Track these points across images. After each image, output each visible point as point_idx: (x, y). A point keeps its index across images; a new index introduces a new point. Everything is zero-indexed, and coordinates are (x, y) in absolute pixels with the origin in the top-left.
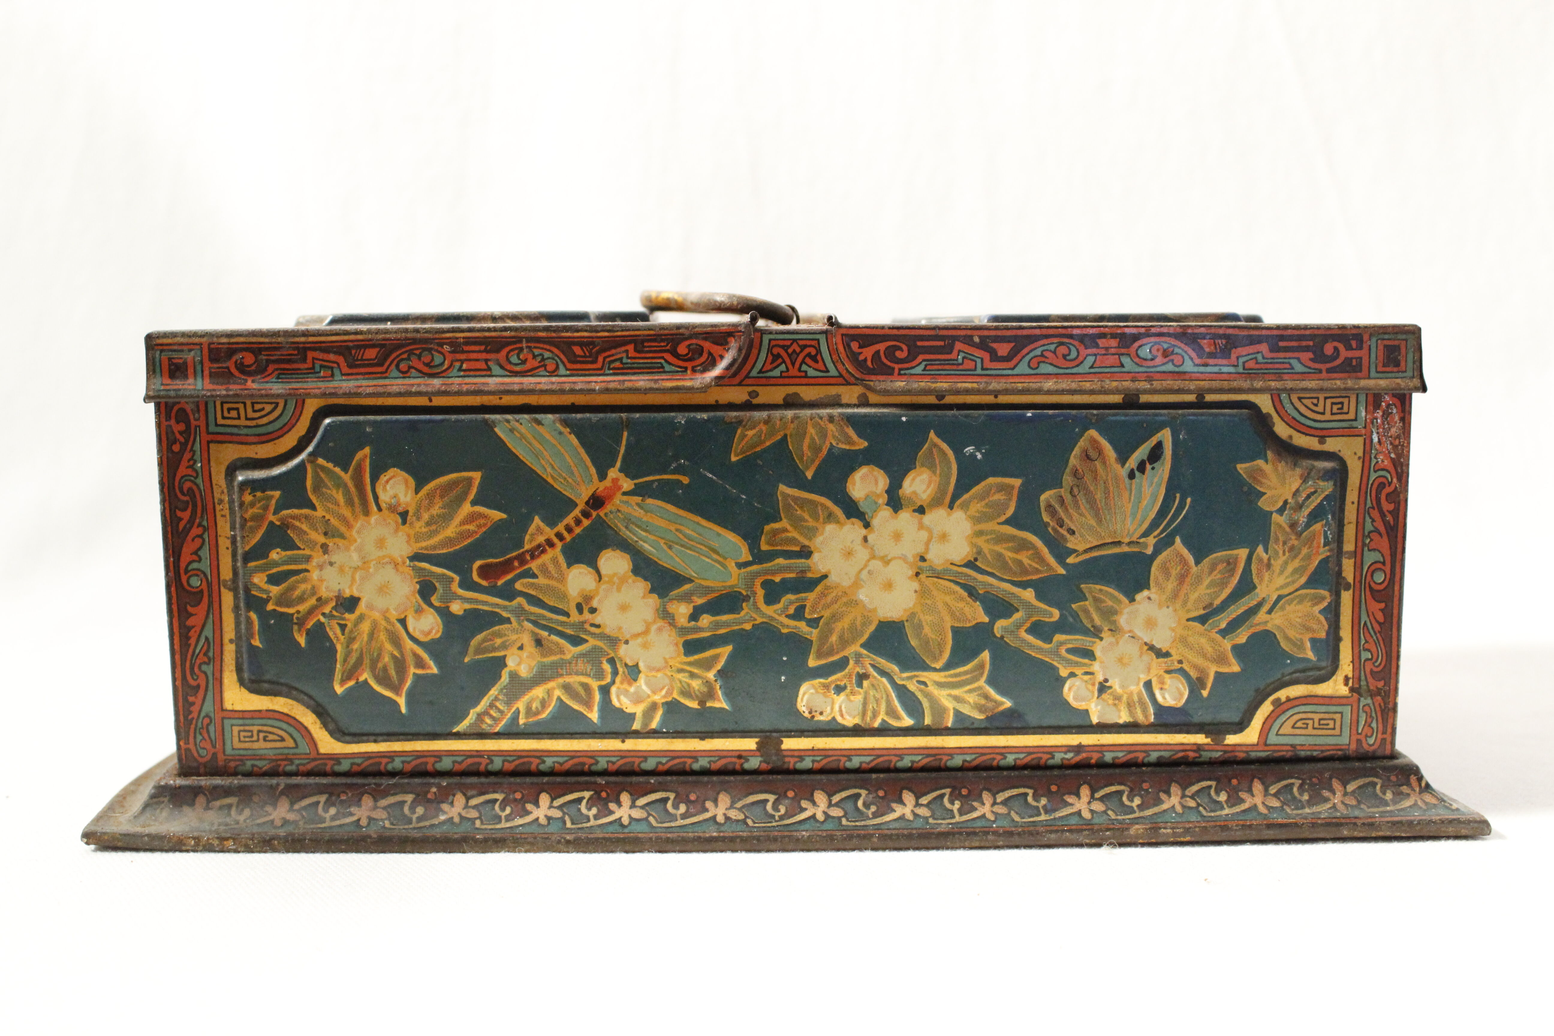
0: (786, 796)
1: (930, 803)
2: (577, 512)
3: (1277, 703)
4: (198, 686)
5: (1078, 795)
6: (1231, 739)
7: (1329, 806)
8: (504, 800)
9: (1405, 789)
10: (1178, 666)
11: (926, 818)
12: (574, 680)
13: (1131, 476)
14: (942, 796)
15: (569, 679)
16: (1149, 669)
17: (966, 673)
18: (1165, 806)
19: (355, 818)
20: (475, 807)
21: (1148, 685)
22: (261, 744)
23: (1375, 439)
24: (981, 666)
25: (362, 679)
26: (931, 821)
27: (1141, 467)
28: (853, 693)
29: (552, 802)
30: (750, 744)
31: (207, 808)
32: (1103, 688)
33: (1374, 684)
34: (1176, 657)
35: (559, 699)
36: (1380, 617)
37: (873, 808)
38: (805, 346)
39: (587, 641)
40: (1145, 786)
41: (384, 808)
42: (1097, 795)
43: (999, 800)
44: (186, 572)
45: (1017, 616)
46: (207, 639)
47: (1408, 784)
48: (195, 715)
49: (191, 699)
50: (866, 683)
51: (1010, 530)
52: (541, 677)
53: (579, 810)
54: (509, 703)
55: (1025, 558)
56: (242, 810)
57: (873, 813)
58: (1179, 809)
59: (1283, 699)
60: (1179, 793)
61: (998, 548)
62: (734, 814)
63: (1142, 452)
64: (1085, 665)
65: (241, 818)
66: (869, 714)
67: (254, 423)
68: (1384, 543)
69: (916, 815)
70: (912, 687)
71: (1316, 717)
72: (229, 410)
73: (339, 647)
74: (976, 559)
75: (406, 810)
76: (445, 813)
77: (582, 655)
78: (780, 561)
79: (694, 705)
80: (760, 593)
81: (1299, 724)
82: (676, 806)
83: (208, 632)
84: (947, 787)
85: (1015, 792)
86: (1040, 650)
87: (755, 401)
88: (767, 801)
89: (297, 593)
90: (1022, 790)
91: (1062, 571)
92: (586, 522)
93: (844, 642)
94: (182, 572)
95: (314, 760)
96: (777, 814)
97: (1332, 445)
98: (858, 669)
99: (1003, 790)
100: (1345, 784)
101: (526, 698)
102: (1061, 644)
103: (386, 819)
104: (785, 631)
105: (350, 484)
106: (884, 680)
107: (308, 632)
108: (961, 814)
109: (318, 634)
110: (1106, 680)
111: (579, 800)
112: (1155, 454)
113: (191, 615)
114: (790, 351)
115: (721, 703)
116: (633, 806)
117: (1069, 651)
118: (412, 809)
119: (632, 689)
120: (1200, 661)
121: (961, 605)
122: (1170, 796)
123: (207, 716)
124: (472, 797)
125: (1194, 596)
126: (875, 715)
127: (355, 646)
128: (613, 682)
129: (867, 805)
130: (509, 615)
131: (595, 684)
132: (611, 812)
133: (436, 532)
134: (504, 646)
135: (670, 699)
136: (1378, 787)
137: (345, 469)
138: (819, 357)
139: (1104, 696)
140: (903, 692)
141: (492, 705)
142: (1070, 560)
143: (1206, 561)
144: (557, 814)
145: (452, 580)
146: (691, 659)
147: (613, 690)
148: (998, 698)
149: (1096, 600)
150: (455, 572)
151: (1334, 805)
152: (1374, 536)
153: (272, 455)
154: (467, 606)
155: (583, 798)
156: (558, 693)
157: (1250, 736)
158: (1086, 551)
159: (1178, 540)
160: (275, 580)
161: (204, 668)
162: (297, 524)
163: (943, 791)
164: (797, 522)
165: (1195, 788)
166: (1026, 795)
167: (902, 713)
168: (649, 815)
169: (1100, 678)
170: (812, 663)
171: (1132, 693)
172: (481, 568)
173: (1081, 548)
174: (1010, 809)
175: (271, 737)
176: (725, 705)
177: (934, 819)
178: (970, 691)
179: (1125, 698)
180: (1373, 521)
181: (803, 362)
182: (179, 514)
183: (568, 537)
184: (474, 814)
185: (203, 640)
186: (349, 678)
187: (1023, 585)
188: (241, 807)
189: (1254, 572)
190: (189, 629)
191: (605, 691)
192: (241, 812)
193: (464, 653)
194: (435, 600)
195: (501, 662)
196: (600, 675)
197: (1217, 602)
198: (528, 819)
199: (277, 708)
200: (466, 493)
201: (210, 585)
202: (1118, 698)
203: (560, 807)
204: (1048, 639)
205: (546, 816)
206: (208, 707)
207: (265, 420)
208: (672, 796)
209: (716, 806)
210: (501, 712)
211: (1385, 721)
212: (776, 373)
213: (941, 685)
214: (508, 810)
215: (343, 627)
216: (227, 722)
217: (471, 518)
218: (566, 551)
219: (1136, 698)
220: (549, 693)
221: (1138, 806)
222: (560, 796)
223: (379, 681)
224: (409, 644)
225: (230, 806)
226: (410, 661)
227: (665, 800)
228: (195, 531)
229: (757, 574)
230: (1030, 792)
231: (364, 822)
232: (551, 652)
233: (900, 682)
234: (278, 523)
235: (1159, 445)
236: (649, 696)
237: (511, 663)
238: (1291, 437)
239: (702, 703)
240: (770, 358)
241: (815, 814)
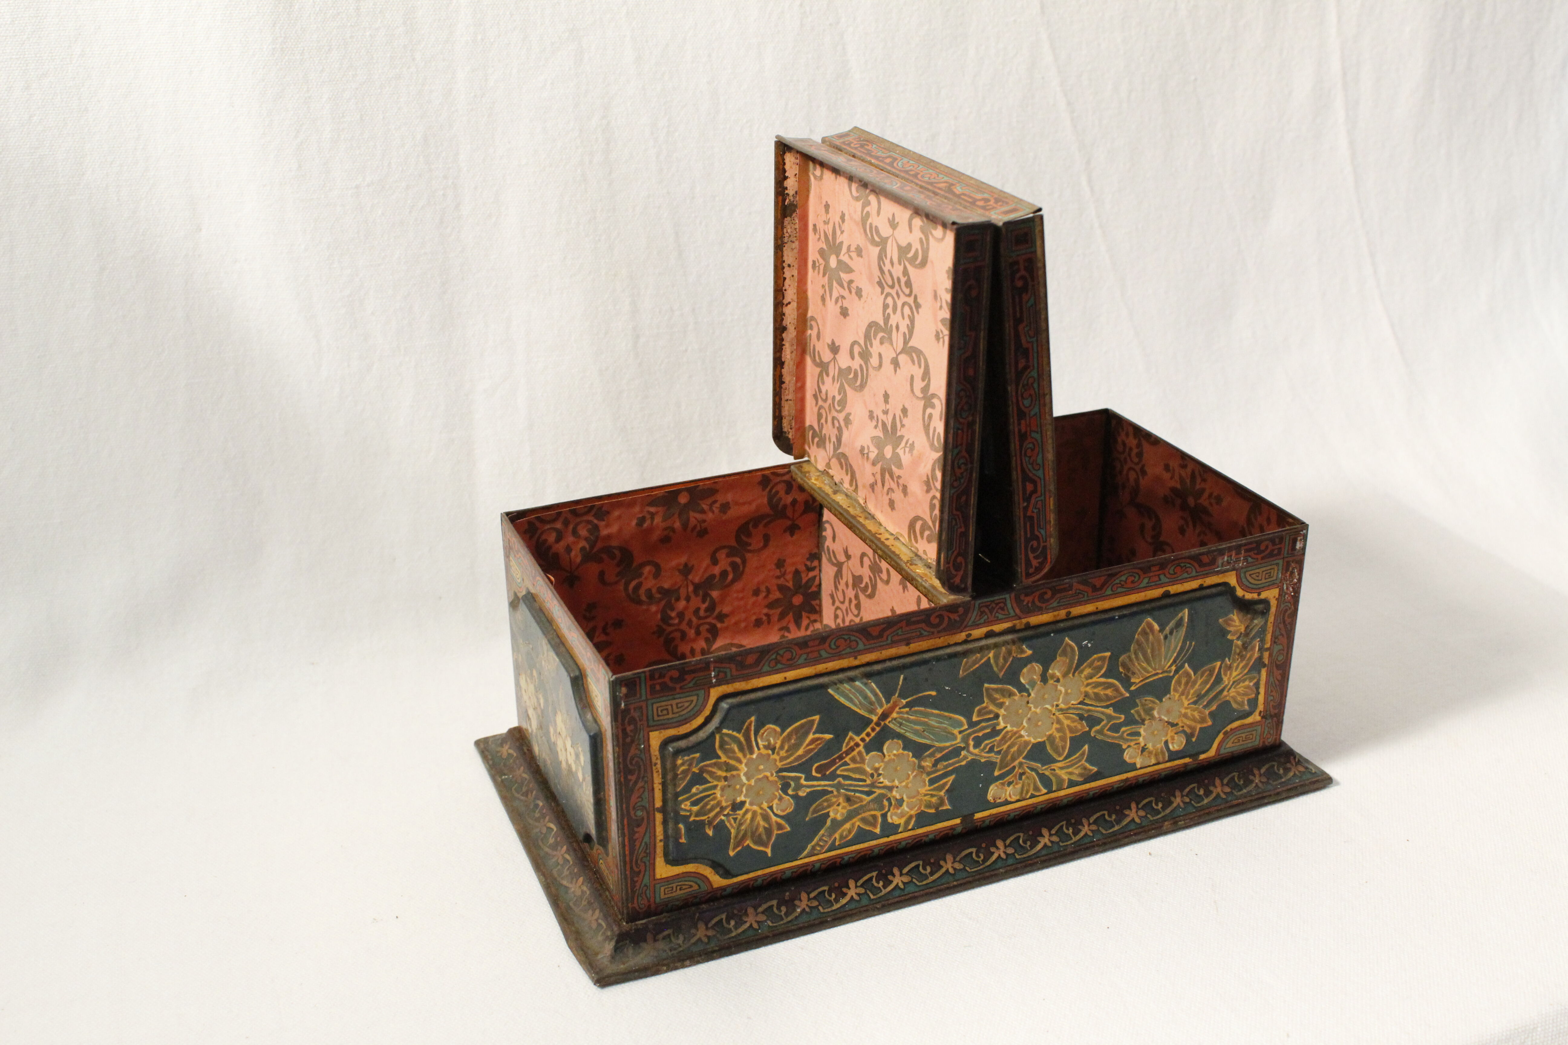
0: (981, 847)
1: (1057, 832)
2: (872, 725)
3: (1226, 733)
4: (640, 872)
5: (1130, 809)
6: (1202, 757)
7: (1254, 785)
8: (829, 889)
9: (1288, 765)
10: (1181, 729)
11: (1058, 843)
12: (866, 814)
13: (1166, 637)
14: (1062, 827)
15: (863, 815)
16: (1167, 734)
17: (1076, 758)
18: (1175, 805)
19: (748, 925)
20: (815, 898)
21: (1166, 743)
22: (679, 892)
23: (1285, 588)
24: (1083, 754)
25: (745, 845)
26: (1061, 844)
27: (1171, 633)
28: (1017, 784)
29: (856, 883)
30: (958, 821)
31: (655, 940)
32: (1144, 749)
33: (1273, 712)
34: (1181, 724)
35: (859, 826)
36: (1279, 677)
37: (1029, 843)
38: (999, 603)
39: (875, 792)
40: (1163, 795)
41: (763, 913)
42: (1140, 806)
43: (1091, 822)
44: (634, 808)
45: (1103, 723)
46: (646, 843)
47: (1290, 762)
48: (637, 888)
49: (636, 879)
50: (1024, 777)
51: (1103, 680)
52: (849, 817)
53: (873, 884)
54: (830, 836)
55: (1109, 692)
56: (678, 936)
57: (1030, 846)
58: (1182, 805)
59: (1229, 730)
60: (1180, 794)
61: (1096, 690)
62: (958, 866)
63: (1172, 624)
64: (1136, 740)
65: (680, 941)
66: (1025, 792)
67: (677, 715)
68: (1285, 641)
69: (1052, 842)
70: (1047, 773)
71: (1244, 735)
72: (662, 711)
73: (733, 831)
74: (1084, 699)
75: (775, 910)
76: (799, 907)
77: (872, 800)
78: (983, 724)
79: (933, 811)
80: (972, 743)
81: (1236, 741)
82: (925, 869)
83: (646, 839)
84: (1063, 821)
85: (1098, 814)
86: (1113, 738)
87: (969, 639)
88: (971, 853)
89: (709, 807)
90: (1101, 813)
91: (1128, 695)
92: (878, 729)
93: (1013, 759)
94: (631, 808)
95: (710, 892)
96: (980, 860)
97: (1264, 595)
98: (1020, 771)
99: (1092, 815)
100: (1259, 769)
101: (840, 831)
102: (1124, 732)
103: (767, 920)
104: (983, 760)
105: (742, 739)
106: (1033, 773)
107: (714, 827)
108: (1075, 836)
109: (721, 828)
110: (1145, 745)
111: (871, 879)
112: (1179, 624)
113: (637, 832)
114: (990, 608)
115: (947, 806)
116: (901, 875)
117: (1128, 735)
118: (779, 909)
119: (899, 811)
120: (1193, 724)
121: (1075, 724)
122: (1175, 797)
123: (646, 885)
124: (811, 892)
125: (1192, 691)
126: (1027, 792)
127: (743, 827)
128: (889, 810)
129: (1025, 842)
130: (832, 789)
131: (878, 814)
132: (891, 882)
133: (791, 755)
134: (829, 806)
135: (919, 811)
136: (1276, 767)
137: (739, 731)
138: (1005, 608)
139: (1145, 753)
140: (1042, 777)
141: (821, 840)
142: (1133, 688)
143: (1199, 673)
144: (862, 891)
145: (800, 778)
146: (932, 787)
147: (889, 814)
148: (1091, 767)
149: (1143, 705)
150: (801, 773)
151: (1257, 783)
152: (1280, 637)
153: (689, 730)
154: (808, 790)
155: (873, 876)
156: (858, 823)
157: (1212, 753)
158: (1140, 682)
159: (1186, 665)
160: (694, 804)
161: (644, 859)
162: (710, 769)
163: (1061, 824)
164: (993, 700)
165: (1187, 790)
166: (1104, 815)
167: (1041, 787)
168: (912, 878)
169: (1142, 744)
170: (996, 773)
171: (1158, 749)
172: (817, 767)
173: (1137, 681)
174: (1098, 826)
175: (684, 887)
176: (949, 807)
177: (1063, 842)
178: (1076, 768)
179: (1154, 752)
180: (1280, 629)
181: (997, 612)
182: (629, 777)
183: (867, 739)
184: (815, 903)
185: (643, 844)
186: (738, 846)
187: (1107, 707)
188: (676, 934)
189: (1222, 673)
190: (635, 841)
191: (884, 816)
192: (677, 938)
193: (806, 815)
194: (790, 792)
195: (827, 815)
196: (882, 807)
197: (1203, 692)
198: (847, 898)
199: (688, 870)
200: (811, 728)
201: (648, 813)
202: (1150, 753)
203: (862, 886)
204: (1117, 732)
205: (856, 893)
206: (646, 880)
207: (685, 712)
208: (921, 863)
209: (946, 862)
210: (826, 841)
211: (1277, 729)
212: (982, 621)
213: (1061, 768)
214: (834, 896)
215: (735, 819)
216: (658, 886)
217: (813, 741)
218: (865, 747)
219: (1159, 751)
220: (853, 825)
221: (1162, 808)
222: (860, 879)
223: (755, 843)
224: (774, 818)
225: (669, 936)
226: (775, 827)
227: (917, 866)
228: (640, 784)
229: (970, 734)
230: (1106, 812)
231: (755, 926)
232: (856, 803)
233: (1041, 772)
234: (697, 771)
235: (1182, 619)
236: (908, 812)
237: (832, 814)
238: (1244, 596)
239: (937, 809)
240: (979, 613)
241: (999, 855)
